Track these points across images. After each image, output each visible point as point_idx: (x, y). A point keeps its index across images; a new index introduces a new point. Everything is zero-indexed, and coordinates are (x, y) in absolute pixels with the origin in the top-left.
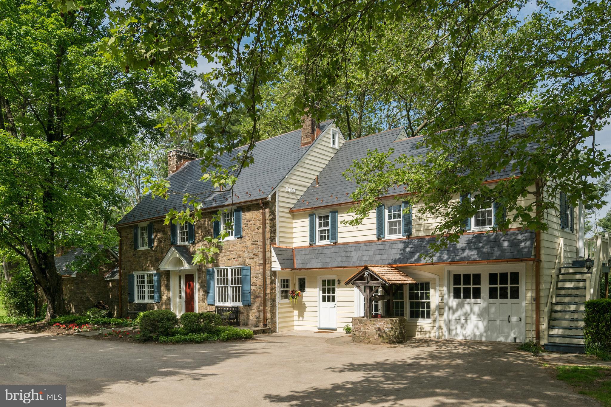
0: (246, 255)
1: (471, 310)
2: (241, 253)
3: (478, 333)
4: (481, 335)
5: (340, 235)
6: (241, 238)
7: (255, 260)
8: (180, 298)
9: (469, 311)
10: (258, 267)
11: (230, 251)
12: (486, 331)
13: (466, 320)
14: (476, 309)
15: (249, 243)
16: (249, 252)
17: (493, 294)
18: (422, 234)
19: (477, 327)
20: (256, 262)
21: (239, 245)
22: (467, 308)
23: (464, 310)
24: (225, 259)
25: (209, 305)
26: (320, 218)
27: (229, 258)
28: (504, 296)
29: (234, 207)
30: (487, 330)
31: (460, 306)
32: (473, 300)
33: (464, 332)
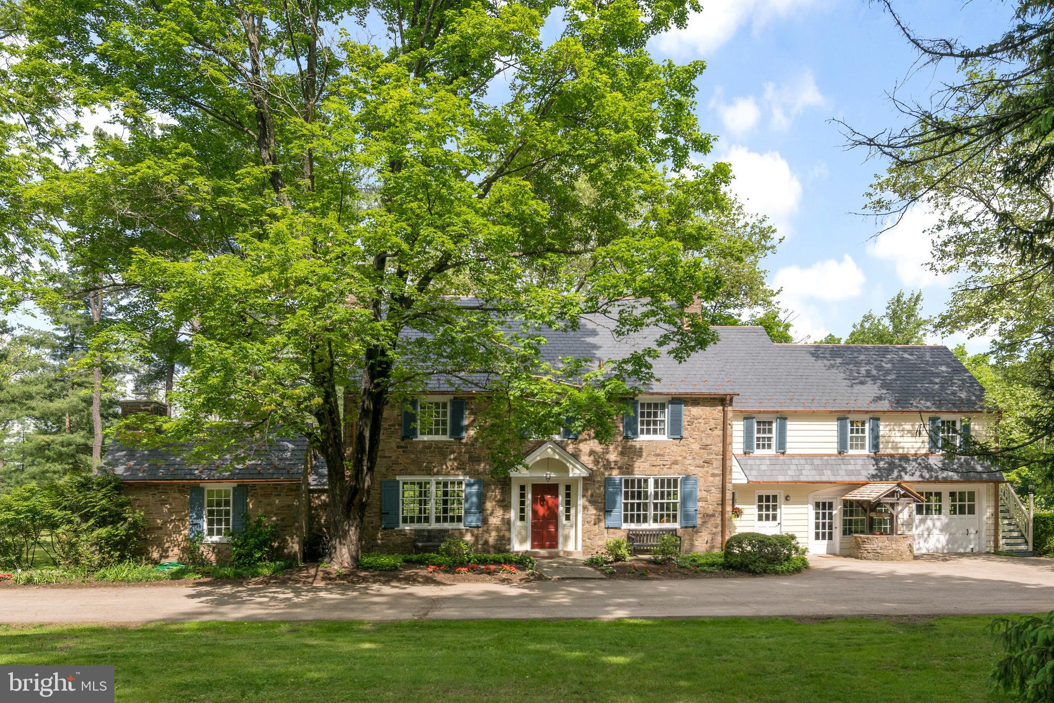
0: (688, 462)
1: (934, 525)
2: (680, 458)
3: (940, 546)
4: (943, 548)
5: (788, 445)
6: (681, 438)
7: (706, 469)
8: (522, 518)
9: (931, 526)
10: (711, 479)
11: (658, 455)
12: (947, 545)
13: (929, 535)
14: (938, 524)
15: (696, 447)
16: (694, 458)
17: (953, 511)
18: (889, 451)
19: (938, 540)
20: (707, 472)
21: (674, 448)
22: (929, 523)
23: (926, 526)
24: (647, 465)
25: (608, 528)
26: (759, 423)
27: (655, 463)
28: (962, 512)
29: (670, 397)
30: (948, 543)
31: (923, 521)
32: (936, 517)
33: (927, 546)
